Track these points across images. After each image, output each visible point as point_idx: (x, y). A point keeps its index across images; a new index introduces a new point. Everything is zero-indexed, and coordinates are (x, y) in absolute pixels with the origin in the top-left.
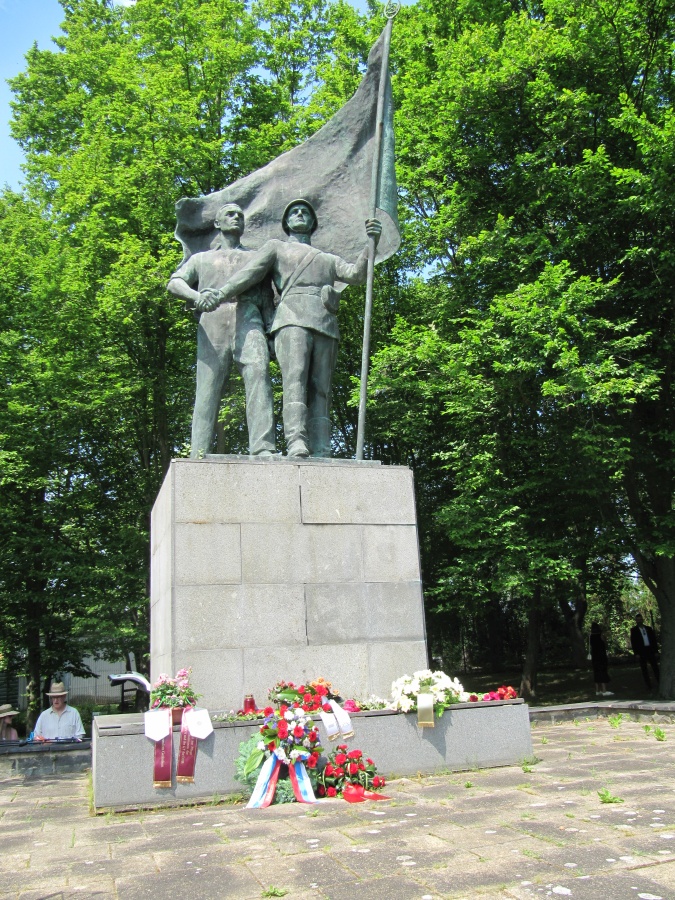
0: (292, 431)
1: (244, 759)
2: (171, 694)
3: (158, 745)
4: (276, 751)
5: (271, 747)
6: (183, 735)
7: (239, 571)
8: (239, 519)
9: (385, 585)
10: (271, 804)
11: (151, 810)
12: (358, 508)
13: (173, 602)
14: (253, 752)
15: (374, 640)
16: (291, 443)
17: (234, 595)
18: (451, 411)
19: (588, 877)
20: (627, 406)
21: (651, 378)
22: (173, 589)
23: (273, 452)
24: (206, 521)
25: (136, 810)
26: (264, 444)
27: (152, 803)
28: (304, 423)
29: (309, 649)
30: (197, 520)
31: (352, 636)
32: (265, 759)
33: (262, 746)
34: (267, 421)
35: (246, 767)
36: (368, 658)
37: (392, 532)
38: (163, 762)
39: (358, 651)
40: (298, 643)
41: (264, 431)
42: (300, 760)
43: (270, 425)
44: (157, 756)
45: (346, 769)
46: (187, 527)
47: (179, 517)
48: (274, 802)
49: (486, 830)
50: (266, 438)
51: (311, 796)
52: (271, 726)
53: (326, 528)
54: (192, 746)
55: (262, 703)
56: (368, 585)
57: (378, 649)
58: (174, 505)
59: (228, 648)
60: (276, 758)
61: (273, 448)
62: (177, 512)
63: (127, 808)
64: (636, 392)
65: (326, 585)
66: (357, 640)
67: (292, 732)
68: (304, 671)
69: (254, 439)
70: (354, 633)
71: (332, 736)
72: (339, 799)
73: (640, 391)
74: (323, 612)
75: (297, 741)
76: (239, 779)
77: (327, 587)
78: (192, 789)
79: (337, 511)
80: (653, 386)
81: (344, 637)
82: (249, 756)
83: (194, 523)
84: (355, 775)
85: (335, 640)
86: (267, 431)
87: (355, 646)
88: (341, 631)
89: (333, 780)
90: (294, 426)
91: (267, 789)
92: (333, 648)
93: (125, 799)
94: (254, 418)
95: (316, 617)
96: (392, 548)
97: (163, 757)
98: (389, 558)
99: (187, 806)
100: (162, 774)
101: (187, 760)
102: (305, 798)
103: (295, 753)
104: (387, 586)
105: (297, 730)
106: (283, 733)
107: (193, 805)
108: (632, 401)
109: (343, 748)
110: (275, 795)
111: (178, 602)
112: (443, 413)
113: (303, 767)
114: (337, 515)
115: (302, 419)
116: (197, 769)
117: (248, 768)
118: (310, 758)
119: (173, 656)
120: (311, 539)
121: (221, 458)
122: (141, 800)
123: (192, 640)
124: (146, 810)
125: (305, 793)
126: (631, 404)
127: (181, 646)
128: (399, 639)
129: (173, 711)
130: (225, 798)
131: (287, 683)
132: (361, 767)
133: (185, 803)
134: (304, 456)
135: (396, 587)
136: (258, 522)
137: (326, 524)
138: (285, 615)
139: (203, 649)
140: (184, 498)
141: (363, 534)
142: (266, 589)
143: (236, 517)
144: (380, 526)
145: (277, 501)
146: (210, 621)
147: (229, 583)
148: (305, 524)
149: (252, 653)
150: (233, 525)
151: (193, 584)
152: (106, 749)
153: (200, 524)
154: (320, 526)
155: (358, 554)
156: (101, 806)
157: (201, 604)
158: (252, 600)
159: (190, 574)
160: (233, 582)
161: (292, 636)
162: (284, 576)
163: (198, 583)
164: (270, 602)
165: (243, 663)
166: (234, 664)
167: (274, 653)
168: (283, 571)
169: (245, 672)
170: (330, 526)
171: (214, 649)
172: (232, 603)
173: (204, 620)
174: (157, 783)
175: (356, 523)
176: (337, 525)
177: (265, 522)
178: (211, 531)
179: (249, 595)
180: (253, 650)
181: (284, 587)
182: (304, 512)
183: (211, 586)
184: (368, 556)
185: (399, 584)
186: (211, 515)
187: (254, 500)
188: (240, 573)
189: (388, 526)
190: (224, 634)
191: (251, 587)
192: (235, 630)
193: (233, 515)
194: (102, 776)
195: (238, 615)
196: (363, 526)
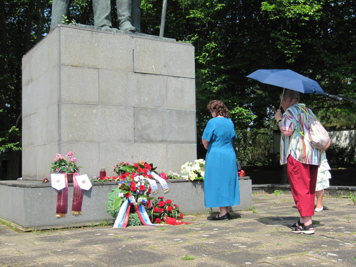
0: (124, 15)
1: (112, 202)
2: (64, 165)
3: (60, 192)
4: (130, 198)
5: (127, 196)
6: (75, 188)
8: (98, 66)
9: (177, 111)
10: (127, 226)
11: (57, 229)
12: (165, 66)
13: (59, 113)
14: (116, 198)
15: (170, 142)
16: (122, 23)
17: (95, 111)
18: (192, 16)
19: (338, 250)
20: (305, 21)
21: (317, 7)
22: (58, 105)
23: (111, 27)
24: (79, 66)
25: (49, 230)
26: (106, 22)
27: (57, 225)
28: (130, 11)
29: (135, 144)
30: (74, 64)
31: (158, 139)
32: (123, 202)
33: (121, 195)
34: (108, 7)
35: (113, 206)
36: (167, 152)
37: (182, 82)
38: (62, 203)
39: (162, 147)
40: (129, 141)
41: (106, 13)
42: (143, 203)
43: (109, 10)
44: (59, 199)
45: (165, 209)
46: (67, 68)
47: (63, 62)
48: (128, 225)
49: (264, 234)
50: (107, 18)
51: (149, 222)
52: (127, 184)
53: (146, 75)
54: (80, 194)
55: (111, 173)
56: (168, 111)
57: (172, 146)
58: (60, 54)
59: (91, 142)
60: (129, 201)
61: (111, 25)
62: (62, 58)
63: (43, 228)
64: (309, 14)
65: (146, 109)
66: (161, 141)
67: (139, 188)
68: (132, 157)
69: (99, 18)
70: (160, 138)
71: (154, 192)
72: (163, 224)
73: (312, 13)
74: (144, 124)
75: (141, 193)
76: (110, 213)
77: (146, 110)
78: (80, 218)
79: (153, 66)
80: (318, 11)
81: (154, 140)
82: (114, 201)
83: (72, 66)
84: (170, 212)
85: (149, 141)
86: (107, 14)
87: (160, 145)
88: (153, 136)
89: (158, 214)
90: (124, 12)
91: (124, 217)
92: (148, 145)
93: (42, 223)
94: (98, 4)
95: (139, 127)
96: (182, 91)
97: (62, 200)
98: (180, 96)
99: (77, 227)
100: (62, 210)
101: (78, 202)
102: (146, 223)
103: (140, 199)
104: (179, 112)
105: (141, 187)
106: (134, 188)
107: (80, 227)
108: (307, 19)
109: (162, 198)
110: (129, 221)
111: (63, 113)
112: (187, 17)
113: (143, 207)
114: (153, 69)
115: (129, 9)
116: (83, 207)
117: (115, 207)
118: (147, 203)
119: (59, 144)
120: (138, 82)
121: (85, 27)
122: (51, 224)
123: (70, 136)
124: (54, 229)
125: (146, 220)
126: (306, 20)
127: (64, 139)
128: (183, 142)
129: (67, 175)
130: (98, 223)
131: (125, 163)
132: (172, 208)
133: (75, 226)
134: (133, 31)
135: (183, 113)
136: (109, 69)
137: (147, 74)
138: (123, 125)
139: (76, 142)
140: (66, 50)
141: (167, 82)
142: (113, 109)
143: (96, 65)
144: (176, 77)
145: (120, 57)
146: (81, 125)
147: (91, 104)
148: (135, 72)
149: (105, 145)
150: (94, 69)
151: (71, 102)
152: (31, 195)
153: (75, 67)
154: (144, 74)
155: (164, 93)
156: (29, 227)
157: (76, 115)
158: (105, 115)
159: (69, 97)
160: (94, 104)
161: (126, 137)
162: (123, 102)
163: (74, 102)
164: (115, 117)
165: (99, 151)
166: (94, 151)
167: (116, 146)
168: (122, 99)
169: (100, 156)
170: (149, 75)
171: (83, 142)
172: (94, 116)
173: (77, 125)
174: (57, 215)
175: (163, 74)
176: (153, 75)
177: (113, 69)
178: (82, 72)
179: (103, 112)
180: (105, 143)
181: (123, 109)
182: (135, 65)
183: (81, 105)
184: (169, 94)
185: (185, 112)
186: (82, 62)
187: (107, 56)
188: (98, 98)
189: (180, 78)
190: (88, 134)
191: (104, 107)
192: (95, 131)
193: (95, 63)
194: (29, 210)
195: (97, 123)
196: (167, 77)
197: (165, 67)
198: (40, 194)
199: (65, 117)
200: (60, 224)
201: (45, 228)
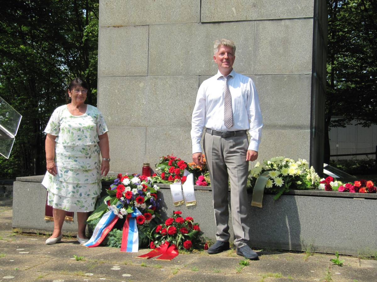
7: (146, 65)
8: (148, 22)
9: (274, 76)
17: (141, 85)
25: (35, 233)
27: (46, 230)
30: (117, 25)
32: (106, 212)
37: (287, 27)
46: (108, 30)
48: (102, 244)
53: (221, 24)
56: (257, 77)
59: (136, 126)
60: (112, 212)
63: (31, 231)
67: (124, 195)
71: (177, 203)
75: (128, 202)
78: (72, 226)
79: (234, 9)
83: (114, 27)
93: (29, 225)
96: (285, 42)
98: (282, 51)
99: (68, 237)
102: (129, 246)
103: (124, 211)
104: (277, 78)
105: (128, 193)
106: (120, 194)
109: (177, 214)
110: (106, 239)
114: (233, 13)
117: (92, 217)
120: (207, 36)
128: (284, 127)
131: (170, 155)
133: (66, 234)
135: (285, 80)
136: (163, 23)
137: (223, 22)
138: (181, 102)
139: (117, 126)
140: (107, 6)
141: (257, 30)
142: (167, 80)
143: (146, 20)
144: (275, 21)
145: (180, 4)
146: (123, 105)
147: (138, 75)
148: (203, 23)
149: (153, 131)
150: (143, 27)
151: (111, 75)
152: (19, 190)
153: (118, 27)
154: (217, 24)
155: (250, 49)
156: (15, 227)
157: (117, 91)
158: (155, 89)
159: (109, 68)
160: (141, 74)
161: (186, 119)
162: (182, 69)
163: (114, 74)
164: (170, 91)
165: (146, 138)
166: (139, 139)
167: (170, 132)
168: (182, 64)
169: (147, 146)
170: (226, 23)
171: (126, 126)
172: (140, 91)
173: (119, 104)
174: (47, 217)
175: (251, 19)
176: (232, 23)
177: (170, 23)
178: (126, 32)
179: (153, 85)
180: (154, 129)
181: (182, 79)
182: (202, 12)
183: (124, 77)
184: (260, 50)
185: (289, 76)
186: (126, 20)
187: (161, 5)
188: (147, 67)
189: (283, 21)
190: (132, 115)
191: (155, 79)
192: (141, 112)
193: (144, 18)
194: (16, 207)
195: (144, 100)
196: (257, 22)
197: (255, 6)
198: (28, 190)
199: (103, 94)
200: (49, 229)
201: (33, 231)
